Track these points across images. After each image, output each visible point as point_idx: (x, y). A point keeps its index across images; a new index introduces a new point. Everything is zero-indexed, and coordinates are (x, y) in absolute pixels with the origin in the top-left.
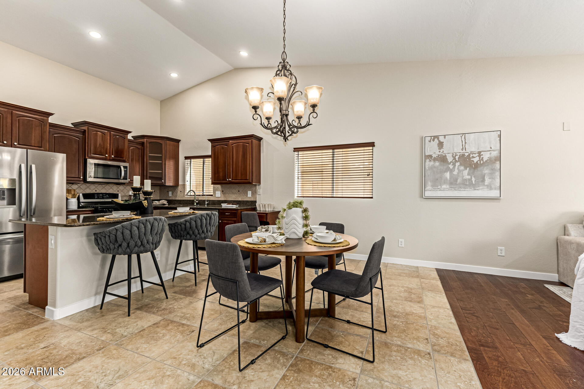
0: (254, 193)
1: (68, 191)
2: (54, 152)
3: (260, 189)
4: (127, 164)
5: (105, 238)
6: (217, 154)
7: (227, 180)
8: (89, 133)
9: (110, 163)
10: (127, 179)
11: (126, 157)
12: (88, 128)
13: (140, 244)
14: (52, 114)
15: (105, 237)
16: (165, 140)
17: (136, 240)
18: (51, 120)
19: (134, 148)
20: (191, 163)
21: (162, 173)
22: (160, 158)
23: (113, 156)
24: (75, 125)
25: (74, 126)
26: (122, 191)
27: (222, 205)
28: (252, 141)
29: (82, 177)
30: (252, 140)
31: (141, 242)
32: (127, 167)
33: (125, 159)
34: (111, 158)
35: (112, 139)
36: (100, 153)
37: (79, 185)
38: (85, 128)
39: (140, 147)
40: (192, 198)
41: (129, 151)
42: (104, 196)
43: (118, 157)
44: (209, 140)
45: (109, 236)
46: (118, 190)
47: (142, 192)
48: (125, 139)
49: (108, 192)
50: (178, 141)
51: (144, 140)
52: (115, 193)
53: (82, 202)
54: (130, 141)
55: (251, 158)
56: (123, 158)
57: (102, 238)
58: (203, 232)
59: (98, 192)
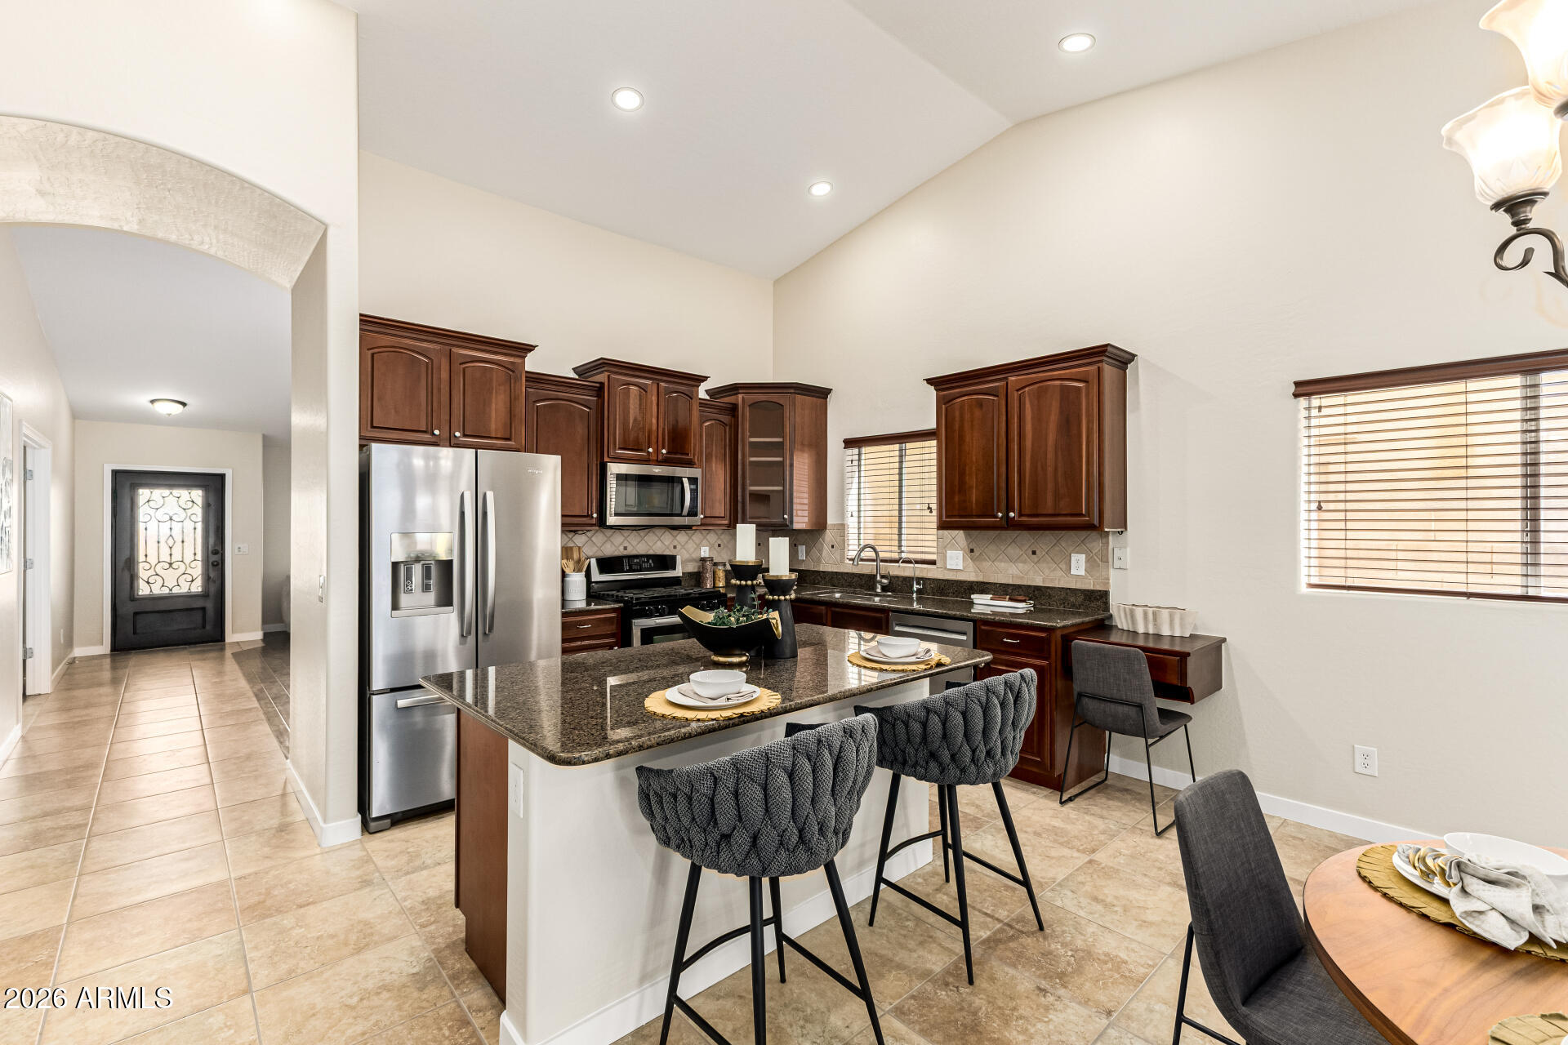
0: (1101, 561)
1: (566, 552)
2: (537, 453)
3: (1125, 548)
4: (696, 472)
5: (676, 801)
6: (957, 426)
7: (996, 517)
8: (612, 390)
9: (657, 470)
10: (696, 515)
11: (694, 450)
12: (609, 376)
13: (795, 839)
14: (529, 348)
15: (675, 797)
16: (791, 393)
17: (783, 827)
18: (532, 364)
19: (713, 422)
20: (859, 460)
21: (783, 492)
22: (778, 448)
23: (664, 451)
24: (583, 371)
25: (579, 375)
26: (683, 547)
27: (975, 601)
28: (1099, 368)
29: (595, 515)
30: (1100, 365)
31: (801, 831)
32: (697, 479)
33: (691, 456)
34: (660, 458)
35: (662, 403)
36: (634, 446)
37: (589, 534)
38: (602, 377)
39: (725, 418)
40: (867, 568)
41: (703, 432)
42: (644, 562)
43: (675, 454)
44: (930, 381)
45: (690, 798)
46: (675, 543)
47: (764, 580)
48: (694, 400)
49: (651, 552)
50: (823, 393)
51: (737, 399)
52: (667, 553)
53: (596, 582)
54: (703, 404)
55: (1096, 436)
56: (688, 454)
57: (666, 798)
58: (989, 754)
59: (631, 551)
